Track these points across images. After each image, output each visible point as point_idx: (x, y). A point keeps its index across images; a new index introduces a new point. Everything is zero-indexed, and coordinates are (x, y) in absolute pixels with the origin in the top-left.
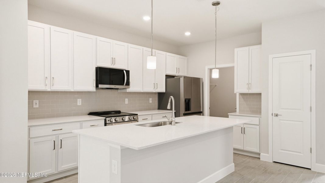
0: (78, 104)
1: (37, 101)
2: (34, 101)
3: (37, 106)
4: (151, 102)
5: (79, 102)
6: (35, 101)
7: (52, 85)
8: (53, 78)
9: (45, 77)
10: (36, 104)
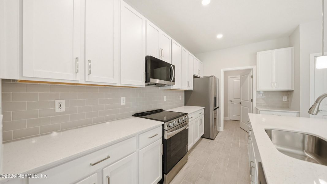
0: (122, 104)
1: (62, 101)
2: (57, 102)
3: (63, 109)
4: (180, 99)
5: (123, 101)
6: (59, 101)
7: (87, 73)
8: (89, 61)
9: (75, 57)
10: (60, 106)
